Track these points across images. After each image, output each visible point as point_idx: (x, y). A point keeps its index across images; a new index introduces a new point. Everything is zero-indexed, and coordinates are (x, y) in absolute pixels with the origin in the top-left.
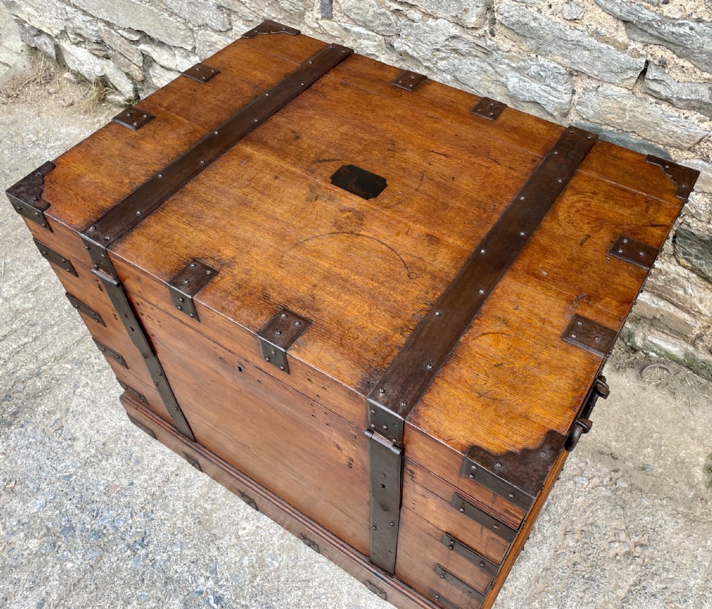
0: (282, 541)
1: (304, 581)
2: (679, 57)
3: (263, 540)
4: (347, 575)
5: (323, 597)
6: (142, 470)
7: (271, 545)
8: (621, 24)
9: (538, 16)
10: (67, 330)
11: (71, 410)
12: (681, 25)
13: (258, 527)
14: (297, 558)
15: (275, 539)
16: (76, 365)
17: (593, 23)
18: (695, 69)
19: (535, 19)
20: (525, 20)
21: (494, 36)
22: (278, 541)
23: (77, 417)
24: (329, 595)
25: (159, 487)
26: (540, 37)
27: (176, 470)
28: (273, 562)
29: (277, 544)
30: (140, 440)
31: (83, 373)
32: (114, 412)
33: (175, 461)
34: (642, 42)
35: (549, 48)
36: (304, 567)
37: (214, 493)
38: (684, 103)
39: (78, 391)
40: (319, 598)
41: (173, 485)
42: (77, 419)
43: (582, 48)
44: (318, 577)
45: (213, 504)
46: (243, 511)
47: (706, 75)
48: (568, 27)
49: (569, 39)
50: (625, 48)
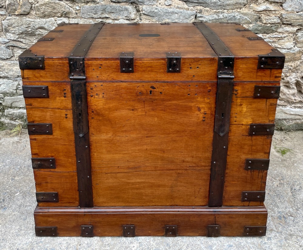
0: (156, 242)
2: (205, 7)
3: (147, 246)
4: (195, 238)
7: (152, 245)
8: (184, 3)
9: (157, 7)
13: (140, 243)
14: (168, 244)
15: (152, 242)
17: (176, 5)
18: (211, 10)
19: (156, 9)
20: (153, 10)
21: (141, 20)
24: (194, 249)
26: (159, 15)
33: (74, 240)
34: (193, 6)
35: (163, 18)
36: (174, 245)
38: (211, 21)
41: (81, 249)
43: (175, 14)
44: (183, 246)
45: (109, 246)
46: (127, 241)
47: (214, 11)
48: (168, 8)
49: (170, 12)
50: (188, 9)
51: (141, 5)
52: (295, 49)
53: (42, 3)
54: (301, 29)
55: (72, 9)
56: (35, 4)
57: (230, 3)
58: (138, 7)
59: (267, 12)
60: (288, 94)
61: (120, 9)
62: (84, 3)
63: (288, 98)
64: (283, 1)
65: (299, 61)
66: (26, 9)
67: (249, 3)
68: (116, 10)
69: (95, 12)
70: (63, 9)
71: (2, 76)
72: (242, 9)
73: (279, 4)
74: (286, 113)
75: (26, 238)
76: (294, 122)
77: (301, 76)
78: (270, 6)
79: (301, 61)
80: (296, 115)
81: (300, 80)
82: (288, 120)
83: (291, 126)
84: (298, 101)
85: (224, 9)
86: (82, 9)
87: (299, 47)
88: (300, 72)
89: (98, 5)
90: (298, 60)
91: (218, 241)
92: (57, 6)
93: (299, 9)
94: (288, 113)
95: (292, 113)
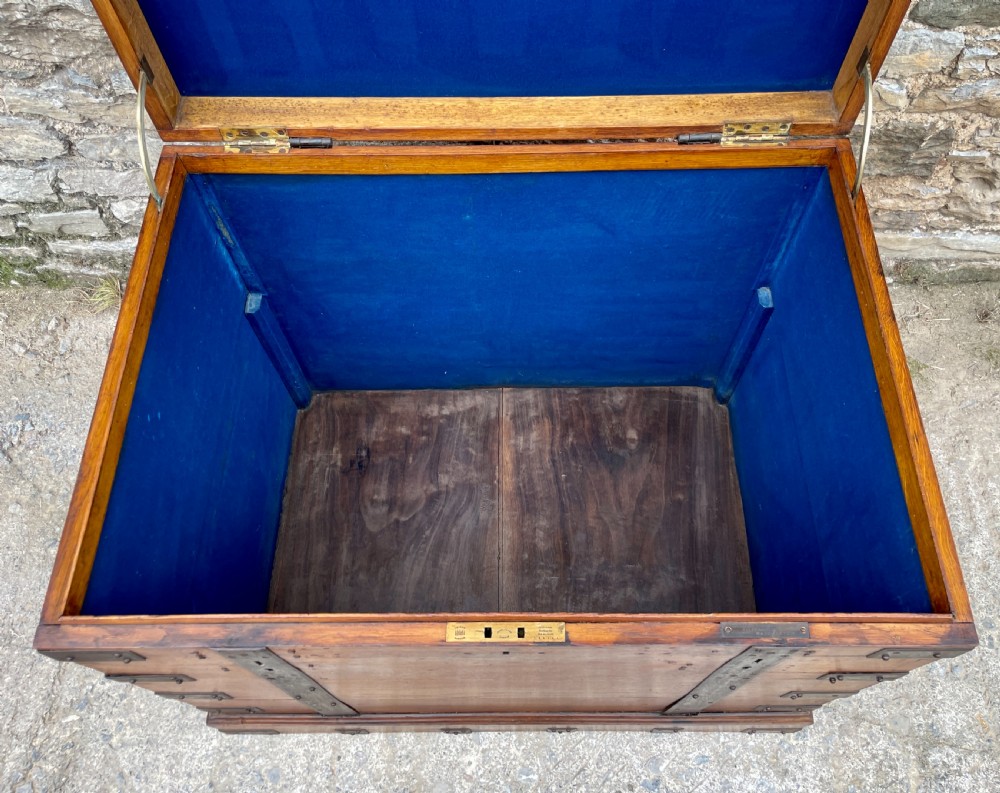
0: (523, 747)
1: (579, 773)
3: (501, 761)
4: (619, 734)
5: (611, 775)
6: (289, 782)
7: (514, 759)
10: (28, 670)
11: (126, 771)
13: (484, 751)
14: (553, 754)
15: (513, 750)
16: (82, 709)
22: (518, 750)
23: (143, 775)
24: (616, 769)
25: (328, 787)
27: (334, 753)
28: (530, 777)
29: (519, 754)
30: (257, 748)
31: (101, 713)
32: (191, 737)
33: (324, 743)
36: (568, 758)
37: (403, 748)
39: (114, 741)
40: (607, 779)
41: (343, 773)
42: (146, 779)
44: (590, 758)
45: (410, 761)
46: (452, 745)
60: (978, 202)
63: (973, 212)
74: (948, 248)
75: (204, 738)
76: (963, 264)
83: (947, 275)
91: (674, 742)
95: (967, 247)
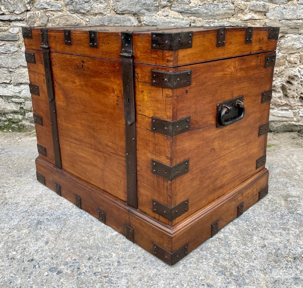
2: (198, 18)
8: (180, 14)
9: (156, 18)
12: (196, 7)
17: (172, 15)
18: (203, 20)
19: (155, 19)
20: (153, 20)
34: (187, 17)
43: (171, 23)
47: (206, 20)
48: (166, 18)
49: (167, 21)
50: (183, 19)
51: (142, 16)
52: (279, 54)
53: (57, 16)
54: (283, 36)
55: (83, 21)
56: (51, 17)
57: (219, 13)
58: (140, 18)
59: (253, 21)
60: (275, 97)
61: (124, 19)
62: (93, 15)
63: (275, 101)
64: (266, 10)
65: (284, 66)
66: (44, 21)
67: (236, 13)
68: (121, 21)
69: (102, 23)
70: (75, 21)
71: (23, 82)
72: (230, 19)
73: (263, 13)
74: (274, 115)
76: (282, 123)
77: (286, 80)
78: (255, 15)
79: (285, 66)
80: (283, 117)
81: (285, 84)
82: (276, 122)
83: (279, 128)
84: (284, 104)
85: (215, 19)
86: (91, 20)
87: (282, 53)
88: (284, 76)
89: (105, 17)
90: (282, 66)
92: (70, 18)
93: (281, 18)
94: (276, 115)
95: (279, 115)
